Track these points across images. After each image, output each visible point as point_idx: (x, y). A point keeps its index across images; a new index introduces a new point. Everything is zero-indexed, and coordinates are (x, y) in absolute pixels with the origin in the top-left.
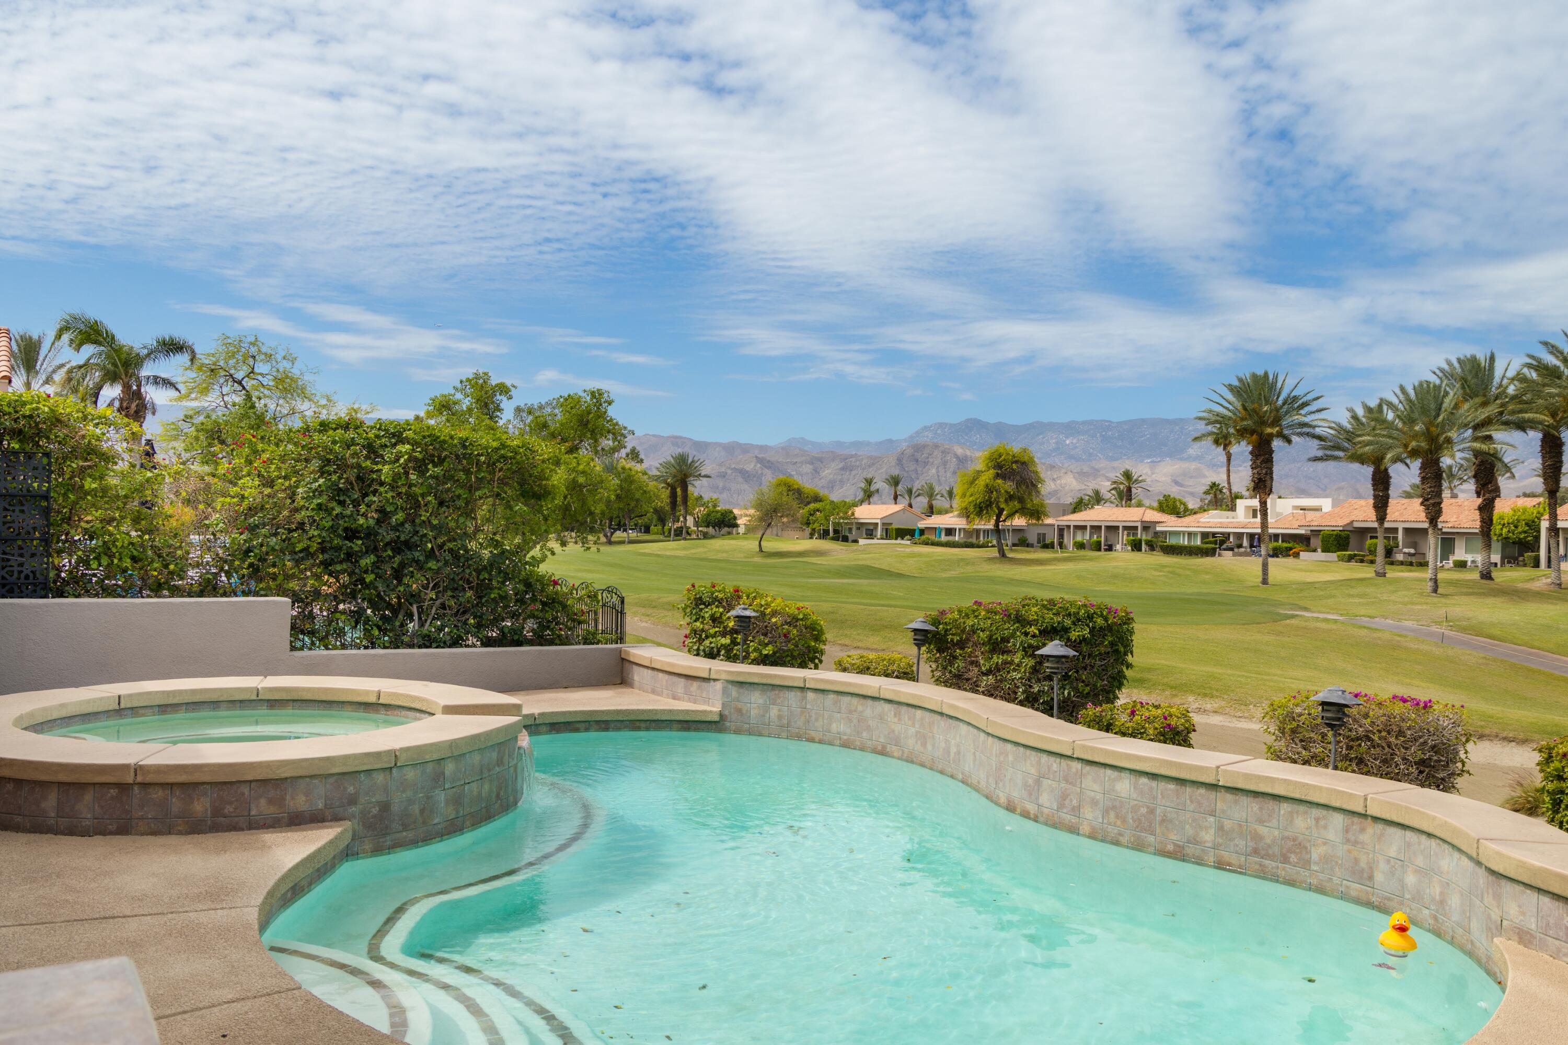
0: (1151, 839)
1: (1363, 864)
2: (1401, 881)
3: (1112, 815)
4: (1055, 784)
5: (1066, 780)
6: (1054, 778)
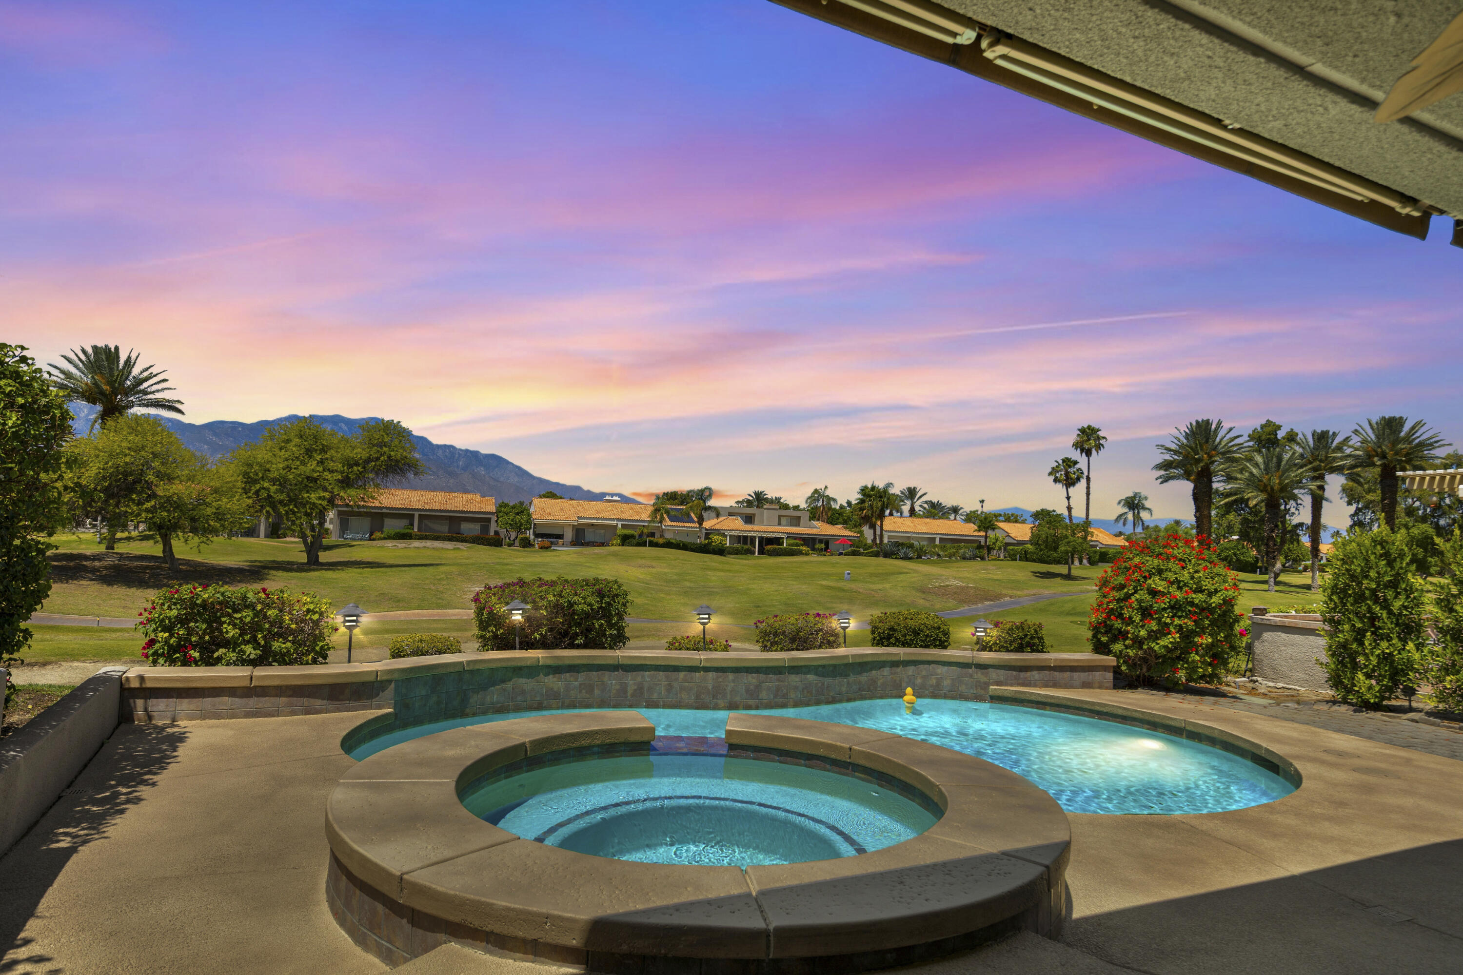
1: (897, 681)
2: (914, 683)
3: (805, 692)
4: (771, 685)
5: (779, 680)
6: (772, 682)
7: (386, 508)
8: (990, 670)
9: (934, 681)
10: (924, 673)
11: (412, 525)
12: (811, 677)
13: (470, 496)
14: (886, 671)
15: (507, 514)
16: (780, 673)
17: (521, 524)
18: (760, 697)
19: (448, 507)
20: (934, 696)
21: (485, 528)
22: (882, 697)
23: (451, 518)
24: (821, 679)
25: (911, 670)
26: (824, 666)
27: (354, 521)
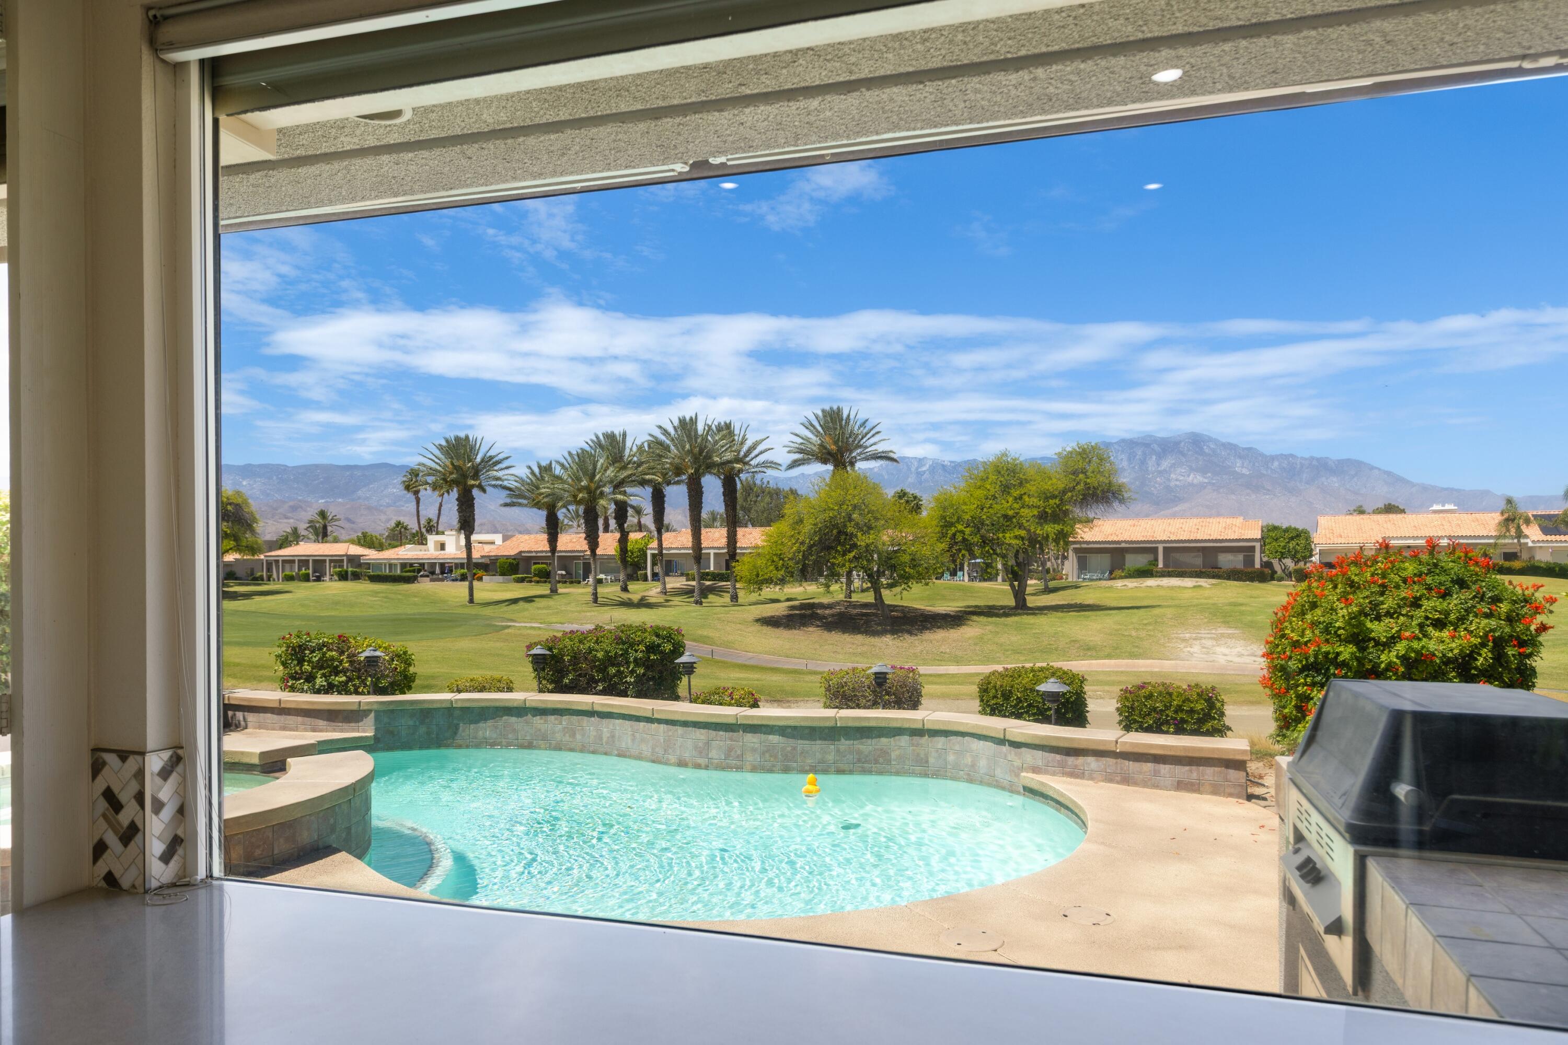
0: (795, 764)
1: (922, 756)
2: (945, 760)
3: (767, 755)
4: (722, 743)
5: (731, 740)
6: (722, 740)
7: (1126, 542)
8: (1023, 750)
9: (968, 760)
10: (957, 747)
11: (1156, 560)
12: (774, 739)
13: (1229, 521)
14: (904, 740)
15: (1276, 540)
16: (733, 731)
17: (1297, 552)
18: (710, 756)
19: (1200, 536)
20: (970, 780)
21: (1249, 561)
22: (897, 773)
23: (1204, 549)
24: (791, 741)
25: (940, 741)
26: (795, 728)
27: (1094, 560)
